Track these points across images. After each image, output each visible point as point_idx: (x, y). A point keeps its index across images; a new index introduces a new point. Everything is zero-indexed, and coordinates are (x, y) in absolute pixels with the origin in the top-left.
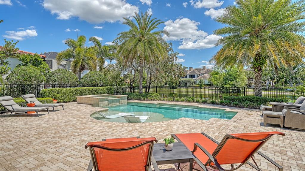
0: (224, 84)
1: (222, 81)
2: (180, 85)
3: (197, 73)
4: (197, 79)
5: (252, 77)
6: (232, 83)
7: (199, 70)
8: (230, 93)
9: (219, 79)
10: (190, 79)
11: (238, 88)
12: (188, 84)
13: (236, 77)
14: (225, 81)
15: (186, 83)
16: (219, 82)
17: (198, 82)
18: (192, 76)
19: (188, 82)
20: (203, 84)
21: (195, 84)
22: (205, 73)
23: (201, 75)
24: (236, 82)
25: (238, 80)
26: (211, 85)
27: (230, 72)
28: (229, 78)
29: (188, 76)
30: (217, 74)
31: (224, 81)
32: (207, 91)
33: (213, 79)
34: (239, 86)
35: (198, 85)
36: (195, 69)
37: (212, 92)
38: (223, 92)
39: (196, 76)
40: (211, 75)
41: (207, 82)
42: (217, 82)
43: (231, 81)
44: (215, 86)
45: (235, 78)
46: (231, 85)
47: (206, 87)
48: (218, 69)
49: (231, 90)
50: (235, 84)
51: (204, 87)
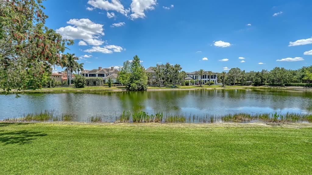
0: (130, 83)
1: (129, 80)
2: (88, 83)
3: (106, 72)
4: (106, 78)
5: (150, 77)
6: (137, 81)
7: (108, 70)
8: (136, 90)
9: (126, 78)
10: (99, 77)
12: (97, 82)
14: (132, 80)
15: (95, 82)
16: (126, 81)
17: (107, 81)
18: (102, 75)
19: (97, 80)
20: (112, 82)
21: (104, 82)
22: (113, 73)
23: (110, 74)
25: (141, 79)
26: (118, 84)
27: (136, 72)
28: (134, 78)
29: (97, 75)
30: (124, 74)
31: (130, 80)
32: (115, 89)
33: (121, 78)
34: (142, 84)
35: (107, 83)
36: (104, 69)
37: (121, 90)
38: (130, 90)
39: (105, 75)
40: (118, 74)
41: (115, 81)
42: (124, 81)
44: (123, 85)
46: (136, 83)
47: (114, 86)
48: (125, 69)
49: (136, 88)
50: (140, 82)
51: (112, 85)
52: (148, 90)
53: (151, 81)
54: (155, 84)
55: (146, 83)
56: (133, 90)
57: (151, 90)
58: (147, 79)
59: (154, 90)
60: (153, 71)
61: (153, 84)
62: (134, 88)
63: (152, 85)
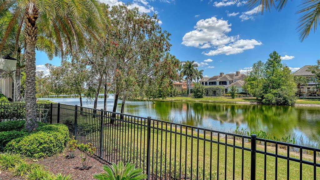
0: (264, 93)
1: (261, 89)
2: (207, 93)
3: (229, 79)
4: (229, 87)
5: (303, 84)
6: (275, 91)
7: (231, 76)
8: (274, 105)
9: (256, 86)
10: (220, 86)
11: (285, 99)
12: (217, 92)
13: (281, 83)
14: (266, 89)
15: (215, 91)
16: (257, 90)
17: (229, 90)
18: (224, 83)
19: (217, 89)
20: (236, 92)
21: (226, 92)
22: (238, 79)
23: (234, 81)
24: (282, 90)
25: (283, 87)
26: (245, 94)
27: (273, 78)
28: (271, 85)
29: (218, 83)
30: (254, 80)
31: (264, 89)
32: (240, 101)
33: (249, 86)
34: (285, 96)
35: (229, 93)
36: (227, 75)
37: (248, 103)
38: (263, 104)
39: (228, 83)
40: (246, 81)
41: (241, 90)
42: (254, 90)
43: (273, 88)
44: (252, 95)
45: (279, 85)
46: (274, 94)
47: (240, 97)
48: (256, 73)
49: (274, 101)
50: (280, 92)
51: (237, 96)
52: (296, 105)
53: (305, 90)
54: (315, 96)
55: (293, 94)
56: (269, 104)
57: (304, 105)
58: (296, 86)
59: (309, 105)
60: (310, 73)
61: (310, 96)
62: (269, 101)
63: (307, 97)
